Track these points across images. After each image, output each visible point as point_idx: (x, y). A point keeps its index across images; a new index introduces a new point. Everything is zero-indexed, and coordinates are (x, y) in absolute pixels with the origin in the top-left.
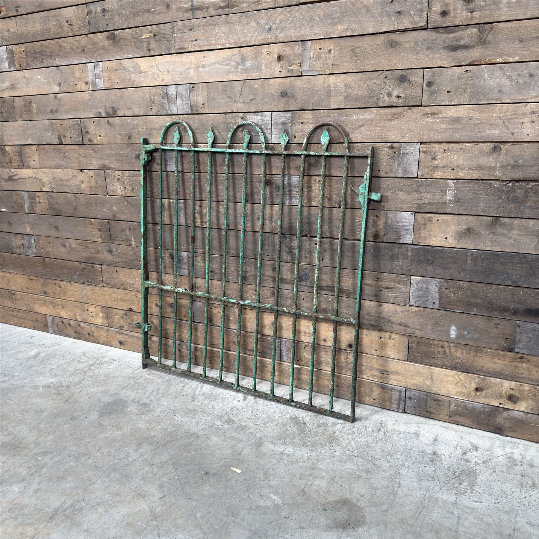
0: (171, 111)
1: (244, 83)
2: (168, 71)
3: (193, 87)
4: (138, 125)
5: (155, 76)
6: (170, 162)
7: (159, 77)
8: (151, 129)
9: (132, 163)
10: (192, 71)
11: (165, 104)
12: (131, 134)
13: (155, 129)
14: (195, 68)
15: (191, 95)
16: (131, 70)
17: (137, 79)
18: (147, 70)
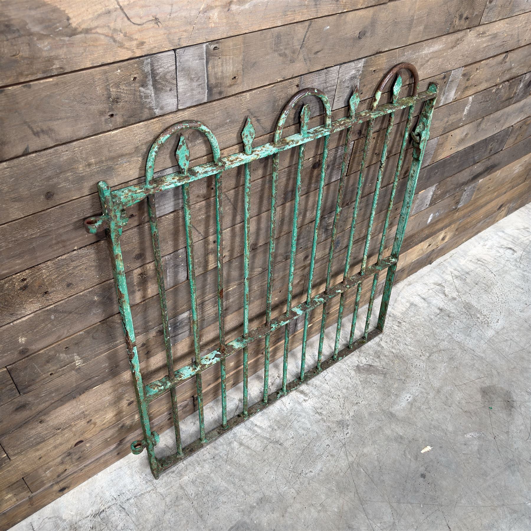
0: (162, 108)
1: (310, 25)
2: (156, 20)
3: (215, 48)
4: (73, 161)
5: (120, 37)
6: (158, 203)
7: (131, 39)
8: (112, 159)
9: (64, 241)
10: (215, 14)
11: (147, 97)
12: (54, 186)
13: (122, 155)
14: (224, 6)
15: (210, 65)
16: (36, 29)
17: (62, 52)
18: (94, 24)
